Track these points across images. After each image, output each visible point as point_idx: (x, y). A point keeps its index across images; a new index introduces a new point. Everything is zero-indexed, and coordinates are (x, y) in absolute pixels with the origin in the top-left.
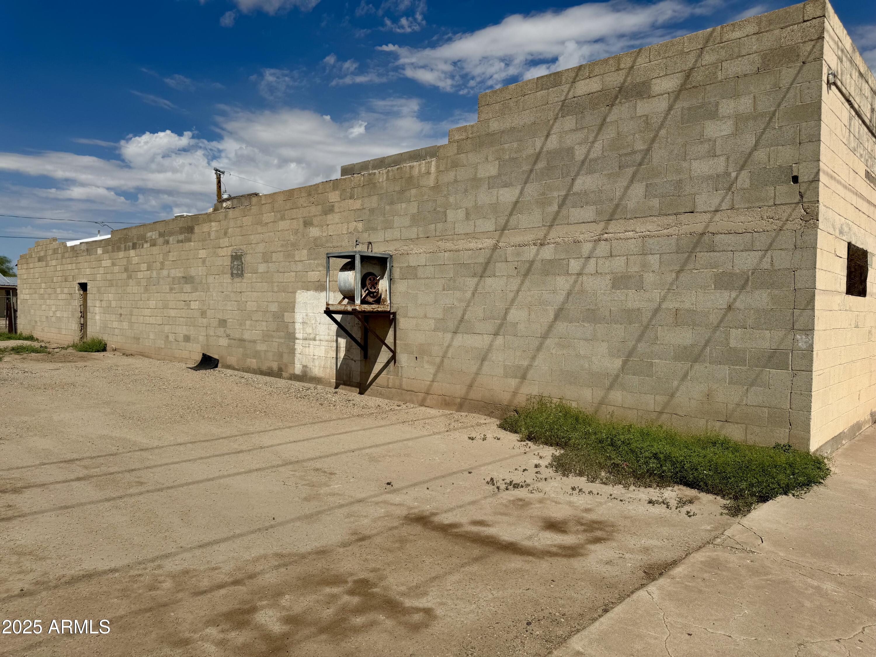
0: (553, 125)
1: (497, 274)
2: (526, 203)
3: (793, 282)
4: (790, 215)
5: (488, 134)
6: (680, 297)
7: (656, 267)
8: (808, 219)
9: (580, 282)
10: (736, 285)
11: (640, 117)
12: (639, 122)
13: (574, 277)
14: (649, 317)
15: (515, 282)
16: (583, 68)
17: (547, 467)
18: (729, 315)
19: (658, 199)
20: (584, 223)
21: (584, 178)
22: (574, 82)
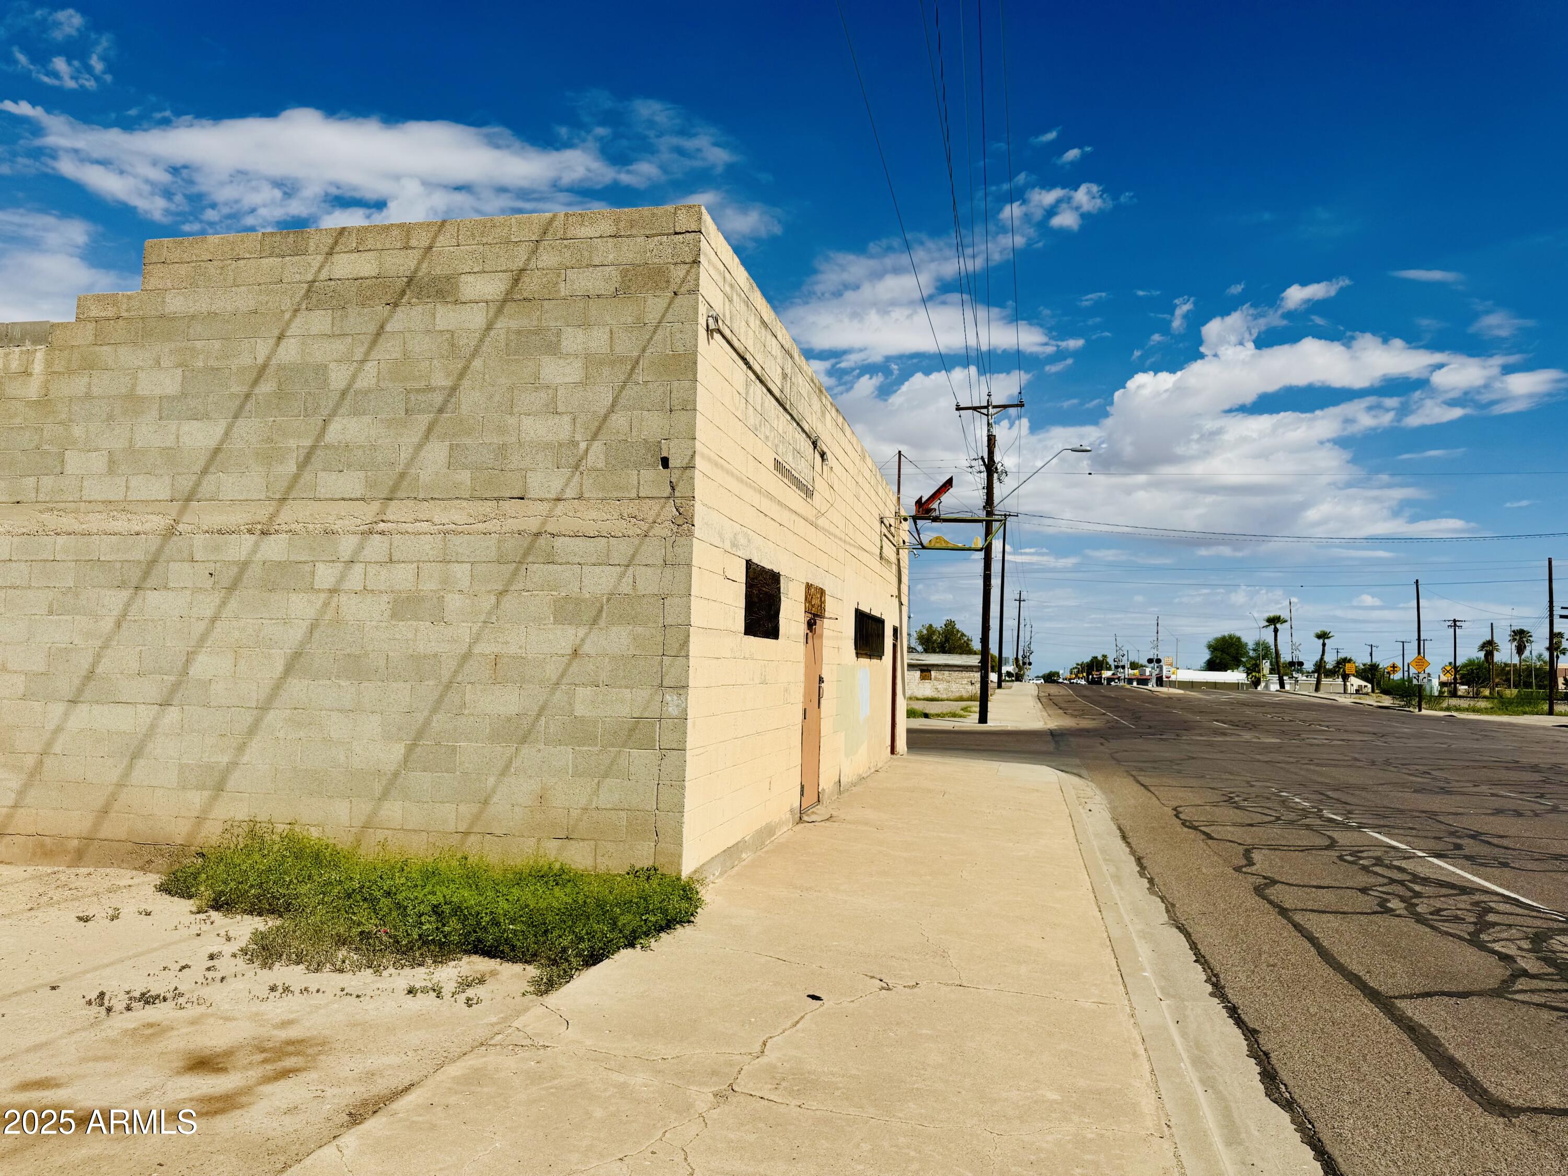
0: (291, 320)
1: (171, 585)
2: (236, 454)
3: (661, 615)
4: (658, 515)
5: (162, 317)
6: (501, 635)
7: (465, 583)
8: (680, 522)
9: (334, 605)
10: (584, 618)
11: (441, 332)
12: (439, 340)
13: (323, 596)
14: (453, 670)
15: (208, 601)
16: (346, 233)
17: (234, 955)
18: (574, 664)
19: (469, 472)
20: (343, 499)
21: (344, 422)
22: (330, 254)
